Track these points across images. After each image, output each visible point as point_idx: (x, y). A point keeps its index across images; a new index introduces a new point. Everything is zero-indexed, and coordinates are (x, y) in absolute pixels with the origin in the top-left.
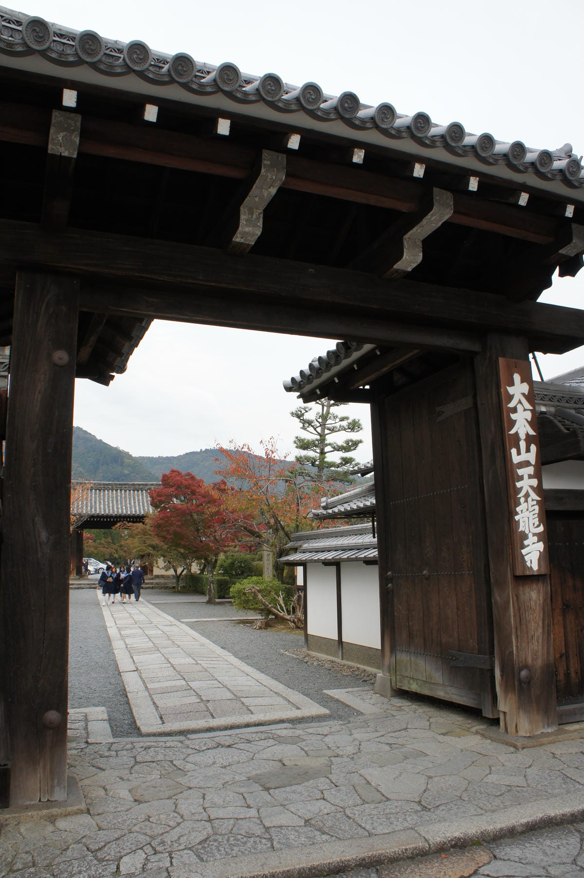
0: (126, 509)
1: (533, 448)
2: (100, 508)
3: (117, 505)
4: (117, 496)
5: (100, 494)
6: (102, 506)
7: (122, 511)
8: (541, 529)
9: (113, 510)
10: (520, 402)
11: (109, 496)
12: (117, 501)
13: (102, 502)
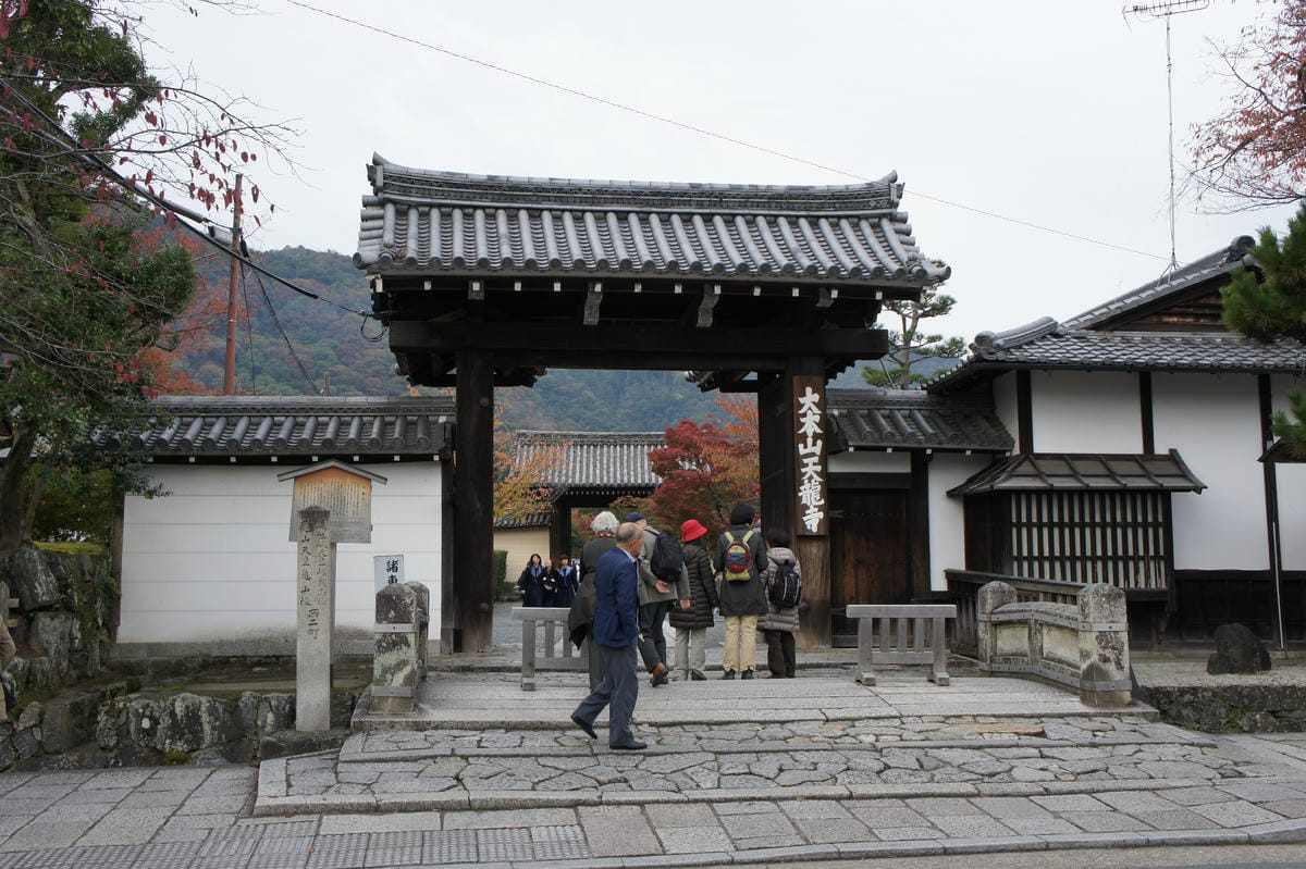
0: (636, 476)
1: (819, 443)
2: (595, 475)
3: (622, 469)
4: (622, 456)
5: (595, 452)
6: (598, 472)
7: (629, 479)
8: (823, 502)
9: (615, 477)
10: (810, 409)
11: (609, 456)
12: (622, 463)
13: (598, 465)
